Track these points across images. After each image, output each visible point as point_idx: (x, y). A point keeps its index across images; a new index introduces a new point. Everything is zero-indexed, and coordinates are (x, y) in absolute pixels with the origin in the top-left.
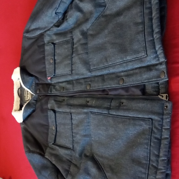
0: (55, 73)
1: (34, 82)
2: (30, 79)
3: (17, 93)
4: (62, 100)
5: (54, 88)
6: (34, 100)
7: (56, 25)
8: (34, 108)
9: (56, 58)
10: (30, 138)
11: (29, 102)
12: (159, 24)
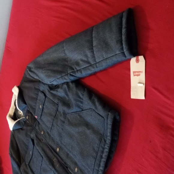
0: (41, 117)
1: (26, 108)
2: (23, 105)
3: (14, 102)
4: (41, 139)
5: (38, 126)
6: (23, 121)
7: (50, 86)
8: (22, 127)
9: (44, 107)
10: (15, 145)
11: (19, 120)
12: (104, 166)
